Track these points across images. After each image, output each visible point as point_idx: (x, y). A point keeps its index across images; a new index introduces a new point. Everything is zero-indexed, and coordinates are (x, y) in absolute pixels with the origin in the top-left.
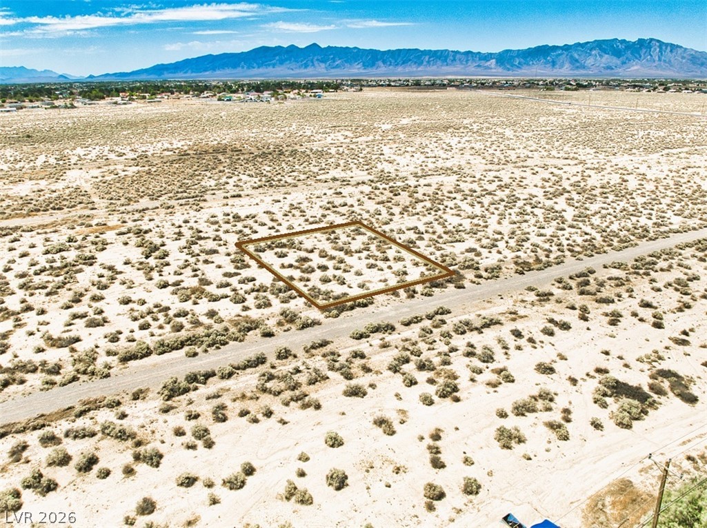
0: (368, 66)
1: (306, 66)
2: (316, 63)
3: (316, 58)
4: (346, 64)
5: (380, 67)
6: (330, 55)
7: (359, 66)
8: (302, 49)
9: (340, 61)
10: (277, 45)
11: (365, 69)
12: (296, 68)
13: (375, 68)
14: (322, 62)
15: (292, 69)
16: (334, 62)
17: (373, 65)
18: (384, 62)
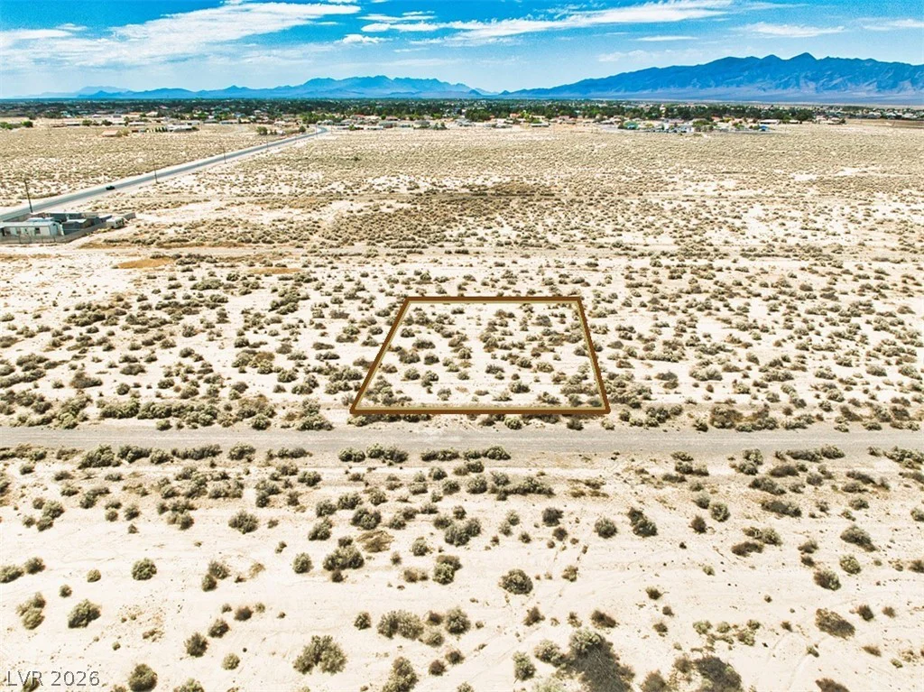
0: (884, 88)
2: (802, 81)
3: (804, 74)
4: (849, 84)
5: (905, 90)
8: (784, 61)
9: (841, 79)
10: (749, 56)
11: (879, 91)
12: (770, 88)
13: (896, 90)
14: (812, 80)
16: (831, 80)
17: (894, 86)
18: (914, 82)
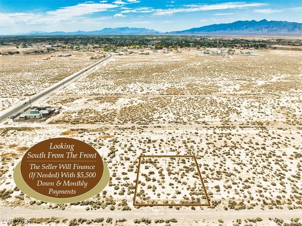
1: (258, 30)
2: (263, 29)
3: (264, 26)
4: (279, 29)
5: (297, 31)
6: (271, 25)
7: (286, 30)
8: (257, 22)
9: (276, 28)
11: (288, 32)
12: (253, 31)
13: (294, 31)
14: (267, 28)
16: (273, 28)
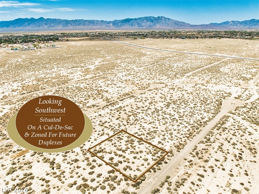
0: (65, 26)
1: (39, 26)
3: (43, 23)
4: (56, 25)
6: (49, 22)
7: (61, 26)
8: (36, 19)
9: (53, 24)
10: (26, 18)
12: (35, 27)
15: (34, 28)
18: (71, 24)
